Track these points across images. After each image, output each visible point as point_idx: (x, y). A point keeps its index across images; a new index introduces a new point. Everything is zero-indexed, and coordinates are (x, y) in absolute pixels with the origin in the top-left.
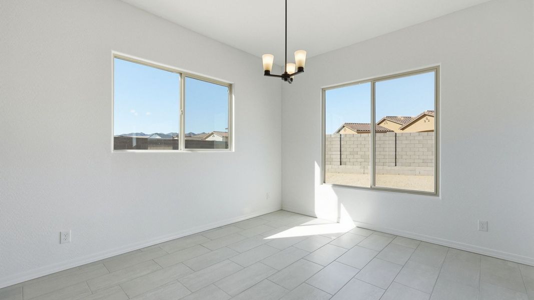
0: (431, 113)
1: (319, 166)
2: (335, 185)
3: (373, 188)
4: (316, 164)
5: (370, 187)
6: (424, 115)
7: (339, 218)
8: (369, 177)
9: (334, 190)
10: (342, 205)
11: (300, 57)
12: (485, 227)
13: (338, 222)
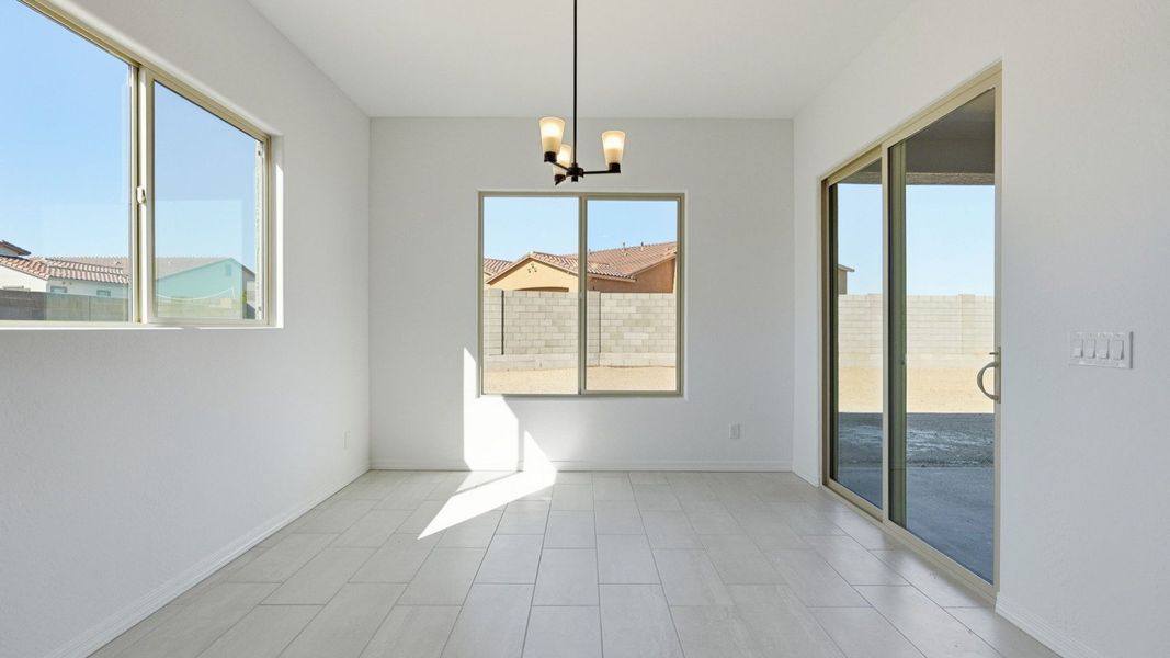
0: (543, 258)
1: (473, 356)
2: (507, 397)
3: (583, 394)
4: (467, 354)
5: (576, 392)
6: (529, 260)
7: (521, 461)
8: (574, 374)
9: (509, 405)
10: (527, 434)
11: (613, 143)
12: (737, 432)
13: (519, 471)
